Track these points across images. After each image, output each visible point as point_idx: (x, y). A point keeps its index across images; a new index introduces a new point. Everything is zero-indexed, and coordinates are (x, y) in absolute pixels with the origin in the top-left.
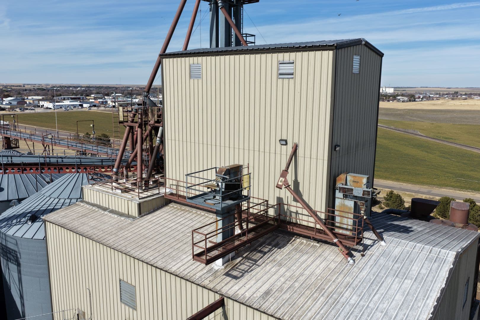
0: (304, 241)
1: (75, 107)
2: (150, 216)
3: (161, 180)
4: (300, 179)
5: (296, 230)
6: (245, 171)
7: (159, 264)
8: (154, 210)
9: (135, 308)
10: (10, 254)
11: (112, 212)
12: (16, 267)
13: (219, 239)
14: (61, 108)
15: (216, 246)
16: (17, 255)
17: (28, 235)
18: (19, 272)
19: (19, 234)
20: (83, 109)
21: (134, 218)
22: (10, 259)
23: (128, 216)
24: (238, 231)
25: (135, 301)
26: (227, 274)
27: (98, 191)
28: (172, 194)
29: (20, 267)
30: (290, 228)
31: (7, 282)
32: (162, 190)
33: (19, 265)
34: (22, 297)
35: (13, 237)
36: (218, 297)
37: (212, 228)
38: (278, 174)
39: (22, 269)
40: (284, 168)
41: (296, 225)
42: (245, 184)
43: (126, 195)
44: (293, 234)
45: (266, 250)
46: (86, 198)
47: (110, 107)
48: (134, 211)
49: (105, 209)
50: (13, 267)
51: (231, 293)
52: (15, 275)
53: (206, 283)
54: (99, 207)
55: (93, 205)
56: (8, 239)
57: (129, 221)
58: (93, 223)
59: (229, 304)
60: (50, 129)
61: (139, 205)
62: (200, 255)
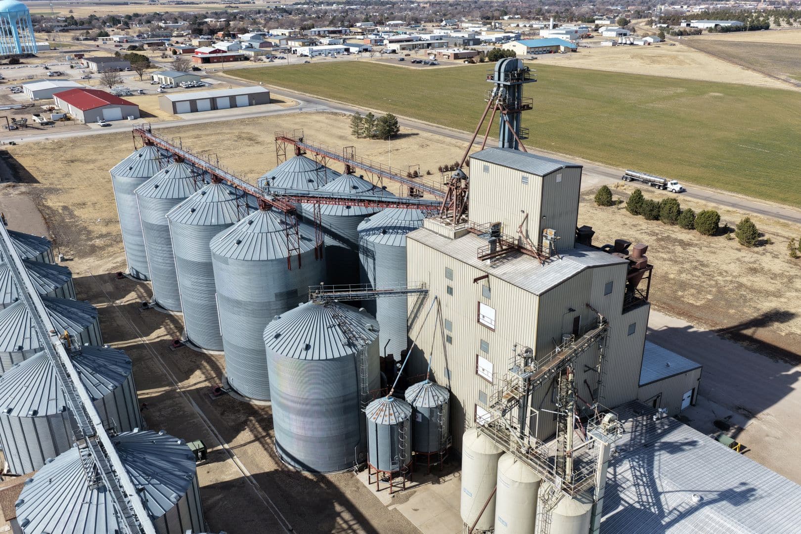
0: (528, 256)
1: (339, 53)
2: (459, 239)
3: (466, 218)
4: (529, 229)
5: (525, 251)
6: (502, 225)
7: (464, 261)
8: (462, 236)
9: (452, 280)
10: (369, 252)
11: (440, 235)
12: (372, 261)
13: (489, 252)
14: (320, 54)
15: (488, 255)
16: (373, 253)
17: (383, 242)
18: (374, 264)
19: (377, 241)
20: (351, 58)
21: (452, 239)
23: (449, 238)
24: (498, 249)
25: (452, 277)
26: (491, 266)
27: (432, 223)
28: (471, 228)
30: (522, 250)
31: (365, 270)
32: (466, 226)
33: (374, 260)
34: (375, 279)
35: (372, 243)
36: (486, 274)
37: (487, 247)
38: (518, 226)
39: (376, 262)
40: (520, 224)
41: (526, 249)
42: (501, 231)
43: (447, 227)
44: (524, 253)
45: (510, 259)
46: (425, 226)
47: (388, 52)
48: (452, 236)
49: (437, 233)
50: (370, 261)
51: (491, 273)
52: (371, 265)
53: (482, 269)
54: (433, 232)
55: (430, 230)
56: (368, 243)
57: (450, 241)
58: (432, 240)
59: (490, 277)
60: (315, 96)
61: (455, 233)
62: (480, 257)
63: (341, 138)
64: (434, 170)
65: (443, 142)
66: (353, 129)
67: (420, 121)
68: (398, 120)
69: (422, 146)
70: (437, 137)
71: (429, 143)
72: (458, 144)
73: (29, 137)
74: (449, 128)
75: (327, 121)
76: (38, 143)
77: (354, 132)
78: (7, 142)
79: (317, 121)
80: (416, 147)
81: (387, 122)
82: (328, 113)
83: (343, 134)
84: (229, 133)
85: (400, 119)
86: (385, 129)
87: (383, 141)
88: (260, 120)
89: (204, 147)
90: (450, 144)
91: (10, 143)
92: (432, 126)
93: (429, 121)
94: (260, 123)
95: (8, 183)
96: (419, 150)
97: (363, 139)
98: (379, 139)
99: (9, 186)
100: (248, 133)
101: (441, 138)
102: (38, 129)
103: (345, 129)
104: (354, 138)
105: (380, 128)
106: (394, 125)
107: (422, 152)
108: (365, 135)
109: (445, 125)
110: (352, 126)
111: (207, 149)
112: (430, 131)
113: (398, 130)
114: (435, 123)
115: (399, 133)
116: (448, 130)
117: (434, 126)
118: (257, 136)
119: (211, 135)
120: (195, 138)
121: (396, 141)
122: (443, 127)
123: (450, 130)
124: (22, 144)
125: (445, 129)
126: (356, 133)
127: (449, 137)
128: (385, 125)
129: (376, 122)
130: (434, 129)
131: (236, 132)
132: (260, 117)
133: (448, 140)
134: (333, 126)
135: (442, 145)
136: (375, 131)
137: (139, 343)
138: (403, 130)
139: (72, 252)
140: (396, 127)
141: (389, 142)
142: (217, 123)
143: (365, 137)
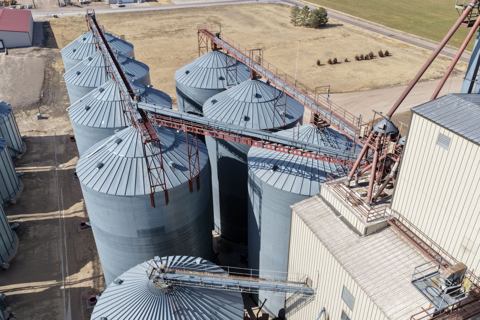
8: (378, 232)
9: (351, 309)
10: (256, 187)
11: (343, 219)
12: (258, 198)
16: (260, 191)
17: (271, 182)
18: (261, 202)
21: (360, 235)
22: (255, 191)
23: (356, 231)
25: (352, 305)
28: (394, 219)
29: (261, 199)
31: (251, 203)
43: (356, 211)
46: (323, 195)
48: (362, 229)
49: (337, 214)
52: (257, 201)
54: (333, 209)
55: (328, 204)
57: (356, 237)
61: (367, 225)
63: (282, 25)
64: (352, 58)
65: (361, 33)
66: (291, 19)
67: (346, 14)
68: (328, 12)
69: (344, 36)
70: (357, 28)
71: (350, 33)
72: (374, 36)
73: (70, 12)
74: (368, 21)
75: (274, 10)
76: (72, 17)
77: (293, 21)
78: (53, 15)
79: (268, 11)
80: (340, 36)
81: (319, 14)
82: (277, 4)
83: (284, 22)
84: (202, 16)
85: (330, 11)
86: (317, 20)
87: (314, 29)
88: (227, 8)
89: (181, 26)
90: (367, 35)
91: (54, 16)
92: (355, 19)
93: (353, 15)
94: (226, 10)
95: (36, 48)
96: (341, 38)
97: (299, 27)
98: (311, 27)
99: (35, 50)
100: (216, 17)
101: (361, 29)
102: (78, 6)
103: (287, 18)
104: (292, 25)
105: (313, 18)
106: (324, 17)
107: (343, 41)
108: (300, 23)
109: (365, 18)
110: (291, 16)
111: (182, 28)
112: (352, 23)
113: (327, 21)
114: (357, 16)
115: (328, 23)
116: (367, 23)
117: (356, 19)
118: (220, 20)
119: (190, 17)
120: (178, 19)
121: (324, 29)
122: (364, 20)
123: (369, 23)
124: (61, 17)
125: (365, 21)
126: (294, 22)
127: (367, 29)
128: (317, 17)
129: (310, 14)
130: (356, 21)
131: (207, 16)
132: (228, 5)
133: (366, 31)
134: (278, 15)
135: (360, 36)
136: (309, 21)
137: (56, 217)
138: (330, 21)
139: (50, 111)
140: (325, 18)
141: (318, 30)
142: (196, 8)
143: (300, 26)
